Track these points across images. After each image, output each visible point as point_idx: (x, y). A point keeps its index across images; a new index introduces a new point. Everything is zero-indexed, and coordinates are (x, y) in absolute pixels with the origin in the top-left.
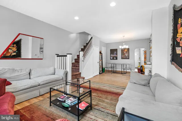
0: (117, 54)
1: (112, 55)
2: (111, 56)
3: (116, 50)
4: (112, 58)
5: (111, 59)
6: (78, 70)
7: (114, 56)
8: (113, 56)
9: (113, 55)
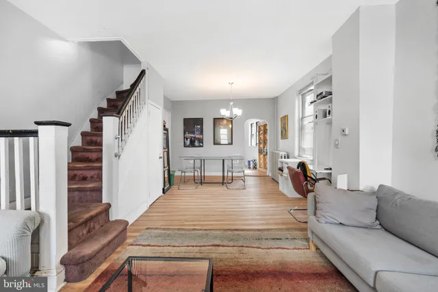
0: (202, 133)
1: (187, 135)
2: (186, 138)
3: (200, 121)
4: (188, 142)
5: (185, 146)
6: (94, 194)
7: (195, 137)
8: (191, 137)
9: (192, 135)
